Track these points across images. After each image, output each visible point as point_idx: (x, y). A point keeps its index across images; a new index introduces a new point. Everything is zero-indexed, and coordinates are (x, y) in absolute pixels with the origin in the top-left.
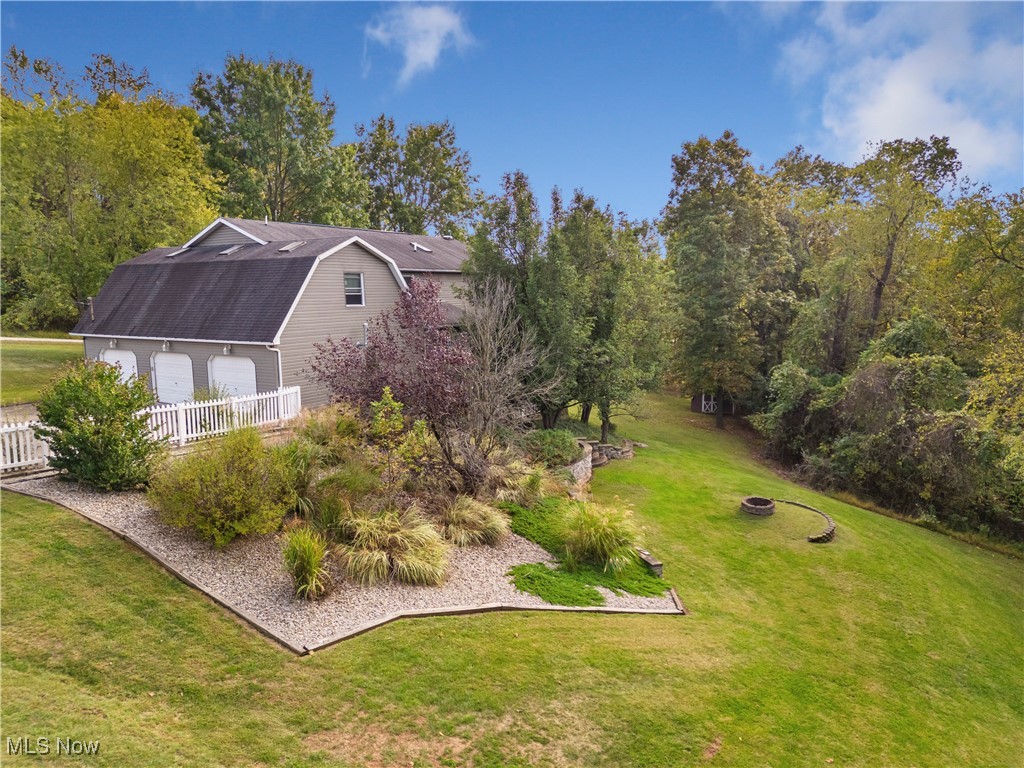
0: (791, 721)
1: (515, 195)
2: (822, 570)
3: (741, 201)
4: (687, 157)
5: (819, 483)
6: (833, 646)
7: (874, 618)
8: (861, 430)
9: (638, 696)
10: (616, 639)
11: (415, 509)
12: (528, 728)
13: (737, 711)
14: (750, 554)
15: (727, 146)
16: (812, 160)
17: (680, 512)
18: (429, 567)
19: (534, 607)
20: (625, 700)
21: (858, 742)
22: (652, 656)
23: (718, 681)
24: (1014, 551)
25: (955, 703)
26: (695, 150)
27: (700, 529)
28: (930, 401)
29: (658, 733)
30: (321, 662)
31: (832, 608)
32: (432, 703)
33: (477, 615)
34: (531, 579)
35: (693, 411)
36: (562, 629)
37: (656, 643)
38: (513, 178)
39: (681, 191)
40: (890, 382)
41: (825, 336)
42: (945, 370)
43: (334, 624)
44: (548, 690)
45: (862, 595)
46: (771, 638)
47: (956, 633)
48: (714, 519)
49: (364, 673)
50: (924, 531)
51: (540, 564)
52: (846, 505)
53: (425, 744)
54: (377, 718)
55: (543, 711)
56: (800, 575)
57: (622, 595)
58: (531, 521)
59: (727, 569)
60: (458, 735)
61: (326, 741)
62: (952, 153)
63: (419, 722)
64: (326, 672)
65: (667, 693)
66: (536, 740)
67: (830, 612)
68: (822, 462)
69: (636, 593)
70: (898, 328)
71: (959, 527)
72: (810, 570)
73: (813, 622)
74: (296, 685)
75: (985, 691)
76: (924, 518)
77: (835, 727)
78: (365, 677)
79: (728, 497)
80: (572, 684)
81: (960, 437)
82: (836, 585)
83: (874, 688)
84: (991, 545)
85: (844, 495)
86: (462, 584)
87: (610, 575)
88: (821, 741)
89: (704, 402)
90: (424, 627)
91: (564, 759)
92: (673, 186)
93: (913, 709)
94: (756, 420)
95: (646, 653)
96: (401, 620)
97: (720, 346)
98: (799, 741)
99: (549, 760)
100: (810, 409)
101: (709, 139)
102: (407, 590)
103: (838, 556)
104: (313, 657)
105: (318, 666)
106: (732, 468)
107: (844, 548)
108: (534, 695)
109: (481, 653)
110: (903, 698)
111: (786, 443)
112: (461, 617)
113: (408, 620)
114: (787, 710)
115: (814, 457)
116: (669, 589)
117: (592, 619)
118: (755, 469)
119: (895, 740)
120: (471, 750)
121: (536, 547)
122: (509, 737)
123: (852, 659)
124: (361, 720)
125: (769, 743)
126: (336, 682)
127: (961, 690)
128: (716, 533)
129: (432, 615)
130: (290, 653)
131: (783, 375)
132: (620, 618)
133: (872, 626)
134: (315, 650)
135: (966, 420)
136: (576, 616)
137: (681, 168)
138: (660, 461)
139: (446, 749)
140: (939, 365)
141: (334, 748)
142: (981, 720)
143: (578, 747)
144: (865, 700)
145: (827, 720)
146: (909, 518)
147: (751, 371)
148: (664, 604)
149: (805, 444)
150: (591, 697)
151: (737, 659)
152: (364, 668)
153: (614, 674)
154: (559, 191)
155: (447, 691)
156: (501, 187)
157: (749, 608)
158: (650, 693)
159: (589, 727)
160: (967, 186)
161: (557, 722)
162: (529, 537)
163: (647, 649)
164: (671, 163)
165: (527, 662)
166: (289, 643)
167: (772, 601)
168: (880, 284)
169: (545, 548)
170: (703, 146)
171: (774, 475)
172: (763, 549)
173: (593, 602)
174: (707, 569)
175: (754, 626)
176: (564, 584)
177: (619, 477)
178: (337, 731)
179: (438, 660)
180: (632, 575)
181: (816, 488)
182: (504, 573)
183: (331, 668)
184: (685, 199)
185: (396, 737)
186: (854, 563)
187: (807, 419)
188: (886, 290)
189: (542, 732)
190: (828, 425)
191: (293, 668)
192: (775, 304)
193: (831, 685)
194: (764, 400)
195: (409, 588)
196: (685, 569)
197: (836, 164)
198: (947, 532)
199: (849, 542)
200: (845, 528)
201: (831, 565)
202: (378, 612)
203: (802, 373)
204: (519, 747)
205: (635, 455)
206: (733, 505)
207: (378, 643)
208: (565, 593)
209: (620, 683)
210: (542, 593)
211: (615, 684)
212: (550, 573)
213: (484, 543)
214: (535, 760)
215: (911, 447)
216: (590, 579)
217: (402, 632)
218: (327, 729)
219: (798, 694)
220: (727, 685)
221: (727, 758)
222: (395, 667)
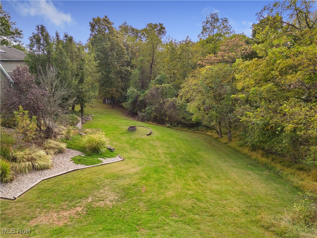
0: (157, 178)
1: (41, 33)
2: (152, 142)
3: (113, 39)
4: (94, 23)
5: (143, 120)
6: (159, 159)
7: (165, 151)
8: (152, 105)
9: (121, 182)
10: (110, 170)
11: (34, 146)
12: (97, 199)
13: (145, 179)
14: (134, 141)
15: (107, 20)
16: (129, 27)
17: (112, 133)
18: (46, 163)
19: (83, 168)
20: (119, 185)
21: (171, 179)
22: (121, 172)
23: (139, 174)
24: (186, 130)
25: (186, 165)
26: (97, 21)
27: (119, 137)
28: (167, 96)
29: (130, 189)
30: (22, 200)
31: (156, 150)
32: (66, 201)
33: (67, 174)
34: (79, 160)
35: (104, 103)
36: (94, 171)
37: (121, 169)
38: (40, 27)
39: (93, 34)
40: (158, 92)
41: (140, 80)
42: (170, 88)
43: (20, 188)
44: (98, 188)
45: (162, 146)
46: (146, 161)
47: (182, 150)
48: (122, 134)
49: (39, 199)
50: (168, 128)
51: (80, 155)
52: (151, 125)
53: (69, 212)
54: (50, 210)
55: (99, 193)
56: (147, 144)
57: (106, 159)
58: (71, 144)
59: (130, 146)
60: (77, 207)
61: (37, 221)
62: (164, 28)
63: (64, 207)
64: (26, 202)
65: (128, 180)
66: (101, 201)
67: (156, 152)
68: (143, 114)
69: (110, 157)
70: (158, 77)
71: (175, 126)
72: (149, 142)
73: (154, 155)
74: (17, 209)
75: (190, 161)
76: (168, 125)
77: (166, 177)
78: (40, 200)
79: (123, 127)
80: (104, 184)
81: (175, 104)
82: (155, 145)
83: (170, 166)
84: (182, 129)
85: (149, 122)
86: (58, 166)
87: (101, 154)
88: (164, 181)
89: (107, 101)
90: (52, 181)
91: (110, 203)
92: (91, 32)
93: (179, 169)
94: (124, 104)
95: (119, 172)
96: (43, 181)
97: (111, 83)
98: (160, 182)
99: (106, 204)
100: (139, 100)
101: (100, 18)
102: (40, 172)
103: (154, 138)
104: (18, 199)
105: (22, 201)
106: (120, 119)
107: (155, 135)
108: (95, 190)
109: (74, 184)
110: (176, 167)
111: (133, 110)
112: (62, 176)
113: (46, 181)
114: (155, 176)
115: (141, 113)
116: (117, 155)
117: (101, 167)
118: (126, 118)
119: (178, 176)
120: (84, 209)
121: (76, 151)
122: (93, 202)
123: (164, 161)
124: (45, 212)
125: (155, 184)
126: (31, 204)
127: (186, 162)
128: (123, 137)
129: (53, 177)
130: (9, 200)
131: (130, 91)
132: (109, 165)
133: (165, 152)
134: (18, 197)
135: (176, 100)
136: (96, 167)
137: (93, 27)
138: (101, 119)
139: (76, 211)
140: (168, 87)
141: (41, 222)
142: (191, 168)
143: (112, 199)
144: (169, 169)
145: (164, 176)
146: (164, 126)
147: (120, 90)
148: (117, 159)
149: (138, 110)
150: (110, 186)
151: (141, 167)
152: (38, 198)
153: (113, 179)
154: (58, 33)
155: (69, 196)
156: (36, 30)
157: (138, 155)
158: (124, 181)
159: (113, 194)
160: (169, 38)
161: (104, 195)
162: (72, 148)
163: (119, 171)
164: (89, 24)
165: (89, 182)
166: (7, 197)
167: (143, 152)
168: (152, 65)
169: (79, 151)
170: (99, 20)
171: (131, 119)
172: (137, 139)
173: (100, 163)
174: (125, 147)
175: (141, 159)
176: (90, 159)
177: (91, 126)
178: (39, 217)
179: (61, 189)
180: (107, 153)
181: (142, 121)
182: (70, 161)
183: (26, 201)
184: (95, 37)
185: (59, 213)
186: (158, 139)
187: (138, 103)
188: (153, 66)
189: (101, 198)
190: (143, 104)
191: (12, 204)
192: (125, 70)
193: (162, 168)
194: (125, 98)
195: (41, 171)
196: (119, 148)
197: (135, 29)
198: (173, 128)
199: (155, 134)
200: (153, 131)
201: (153, 140)
202: (34, 181)
203: (136, 90)
204: (97, 204)
205: (92, 119)
206: (125, 129)
207: (39, 189)
208: (91, 162)
209: (116, 181)
210: (84, 163)
211: (115, 181)
212: (84, 157)
213: (59, 153)
214: (103, 205)
215: (164, 108)
216: (96, 157)
217: (46, 185)
218: (35, 218)
219: (156, 172)
220: (141, 174)
221: (148, 190)
222: (49, 195)
